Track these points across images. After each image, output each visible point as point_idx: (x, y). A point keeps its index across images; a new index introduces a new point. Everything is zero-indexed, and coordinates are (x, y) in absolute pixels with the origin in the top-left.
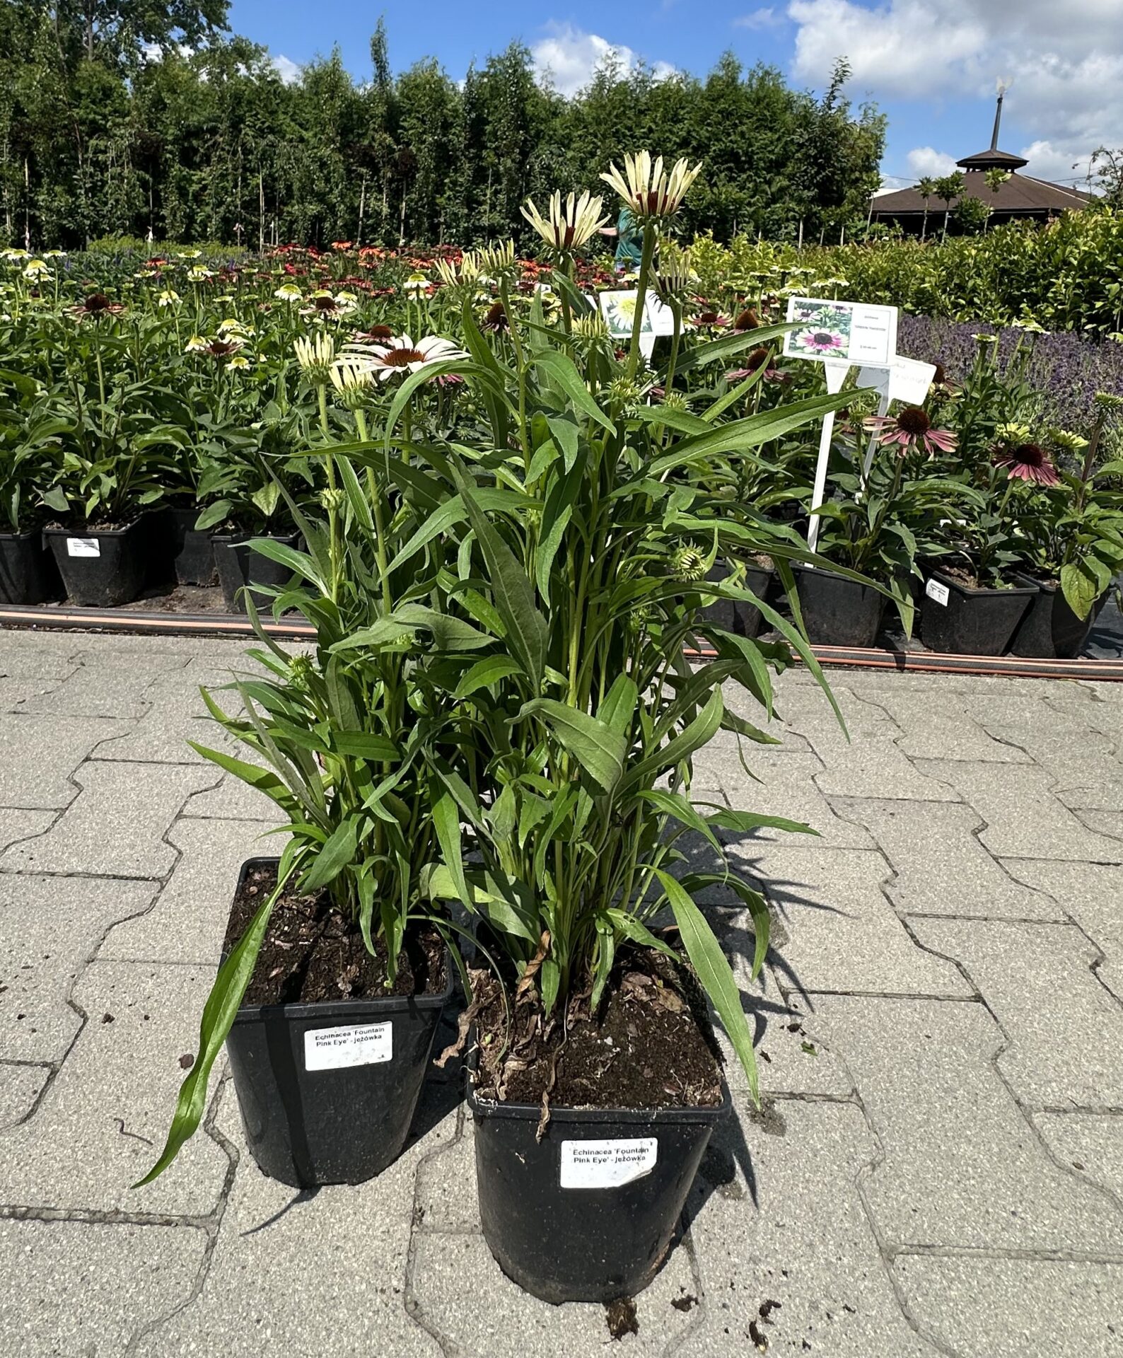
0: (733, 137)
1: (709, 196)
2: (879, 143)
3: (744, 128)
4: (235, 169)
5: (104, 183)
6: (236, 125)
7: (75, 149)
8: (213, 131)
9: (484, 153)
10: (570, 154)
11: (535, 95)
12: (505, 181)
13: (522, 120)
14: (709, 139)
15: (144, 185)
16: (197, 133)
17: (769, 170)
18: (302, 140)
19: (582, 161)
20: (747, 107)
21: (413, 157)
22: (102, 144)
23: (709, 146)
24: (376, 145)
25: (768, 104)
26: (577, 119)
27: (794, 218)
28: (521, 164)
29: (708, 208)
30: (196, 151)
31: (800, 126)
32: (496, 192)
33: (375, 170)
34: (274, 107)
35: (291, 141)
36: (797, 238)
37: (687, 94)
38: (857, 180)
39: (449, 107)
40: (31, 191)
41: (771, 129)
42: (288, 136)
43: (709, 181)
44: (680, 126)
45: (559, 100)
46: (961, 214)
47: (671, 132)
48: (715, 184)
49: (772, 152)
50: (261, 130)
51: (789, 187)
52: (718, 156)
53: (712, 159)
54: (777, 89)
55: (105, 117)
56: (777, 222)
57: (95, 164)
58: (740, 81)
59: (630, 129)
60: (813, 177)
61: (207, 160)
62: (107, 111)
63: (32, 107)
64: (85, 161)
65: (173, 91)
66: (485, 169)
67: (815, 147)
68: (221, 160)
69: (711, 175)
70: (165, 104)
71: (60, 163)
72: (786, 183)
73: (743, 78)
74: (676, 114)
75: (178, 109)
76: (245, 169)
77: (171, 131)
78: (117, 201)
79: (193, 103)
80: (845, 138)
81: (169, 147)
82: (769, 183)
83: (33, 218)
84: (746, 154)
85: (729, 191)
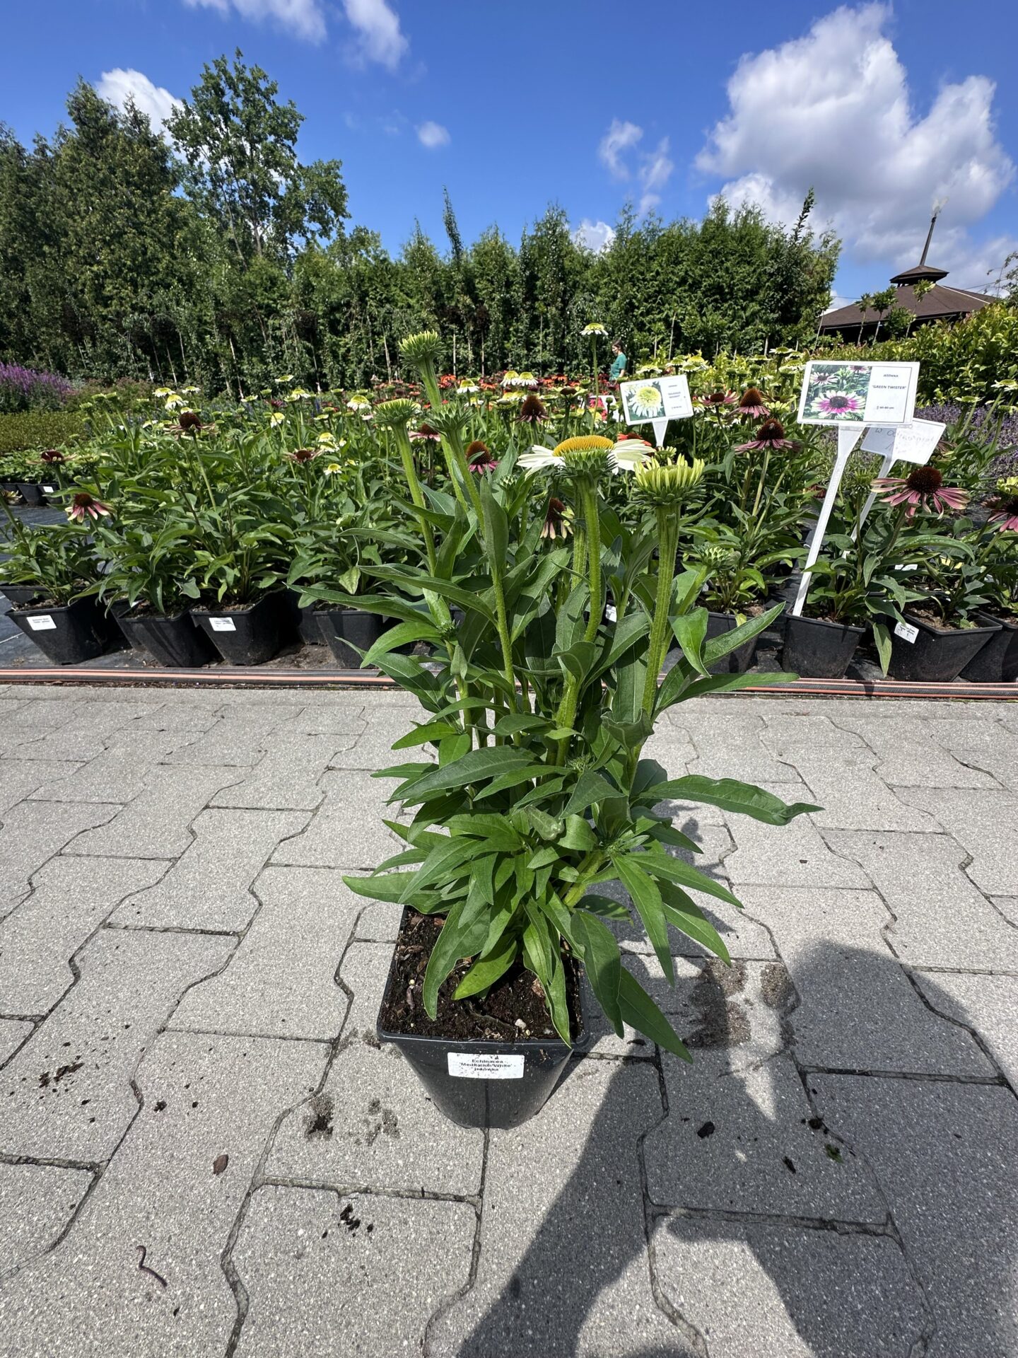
0: (719, 273)
1: (699, 325)
2: (832, 267)
3: (728, 264)
4: (367, 333)
5: (283, 352)
6: (362, 300)
7: (259, 328)
8: (348, 305)
9: (537, 304)
10: (598, 299)
11: (571, 252)
12: (552, 326)
13: (562, 275)
14: (701, 276)
15: (309, 351)
16: (335, 308)
17: (744, 298)
18: (409, 306)
19: (607, 304)
20: (732, 245)
21: (486, 312)
22: (277, 322)
23: (701, 283)
24: (460, 305)
25: (748, 241)
27: (762, 337)
28: (563, 310)
29: (698, 334)
30: (339, 322)
31: (772, 258)
32: (546, 335)
33: (462, 326)
34: (387, 281)
35: (402, 307)
37: (686, 239)
38: (812, 300)
39: (510, 268)
40: (238, 363)
41: (749, 263)
42: (400, 304)
43: (700, 312)
44: (680, 267)
45: (590, 254)
46: (890, 323)
47: (673, 273)
48: (704, 314)
49: (747, 283)
50: (380, 301)
51: (759, 311)
52: (708, 290)
53: (703, 293)
54: (756, 227)
56: (749, 342)
57: (275, 338)
58: (728, 223)
59: (642, 274)
60: (779, 301)
61: (347, 328)
62: (275, 296)
63: (225, 298)
64: (268, 336)
65: (317, 275)
66: (536, 317)
67: (782, 276)
68: (356, 327)
69: (701, 307)
70: (313, 287)
71: (252, 340)
72: (757, 308)
73: (730, 218)
74: (677, 257)
75: (322, 290)
76: (374, 333)
77: (320, 308)
78: (294, 365)
79: (332, 284)
80: (806, 265)
81: (321, 321)
82: (744, 309)
83: (243, 382)
84: (729, 287)
85: (714, 319)
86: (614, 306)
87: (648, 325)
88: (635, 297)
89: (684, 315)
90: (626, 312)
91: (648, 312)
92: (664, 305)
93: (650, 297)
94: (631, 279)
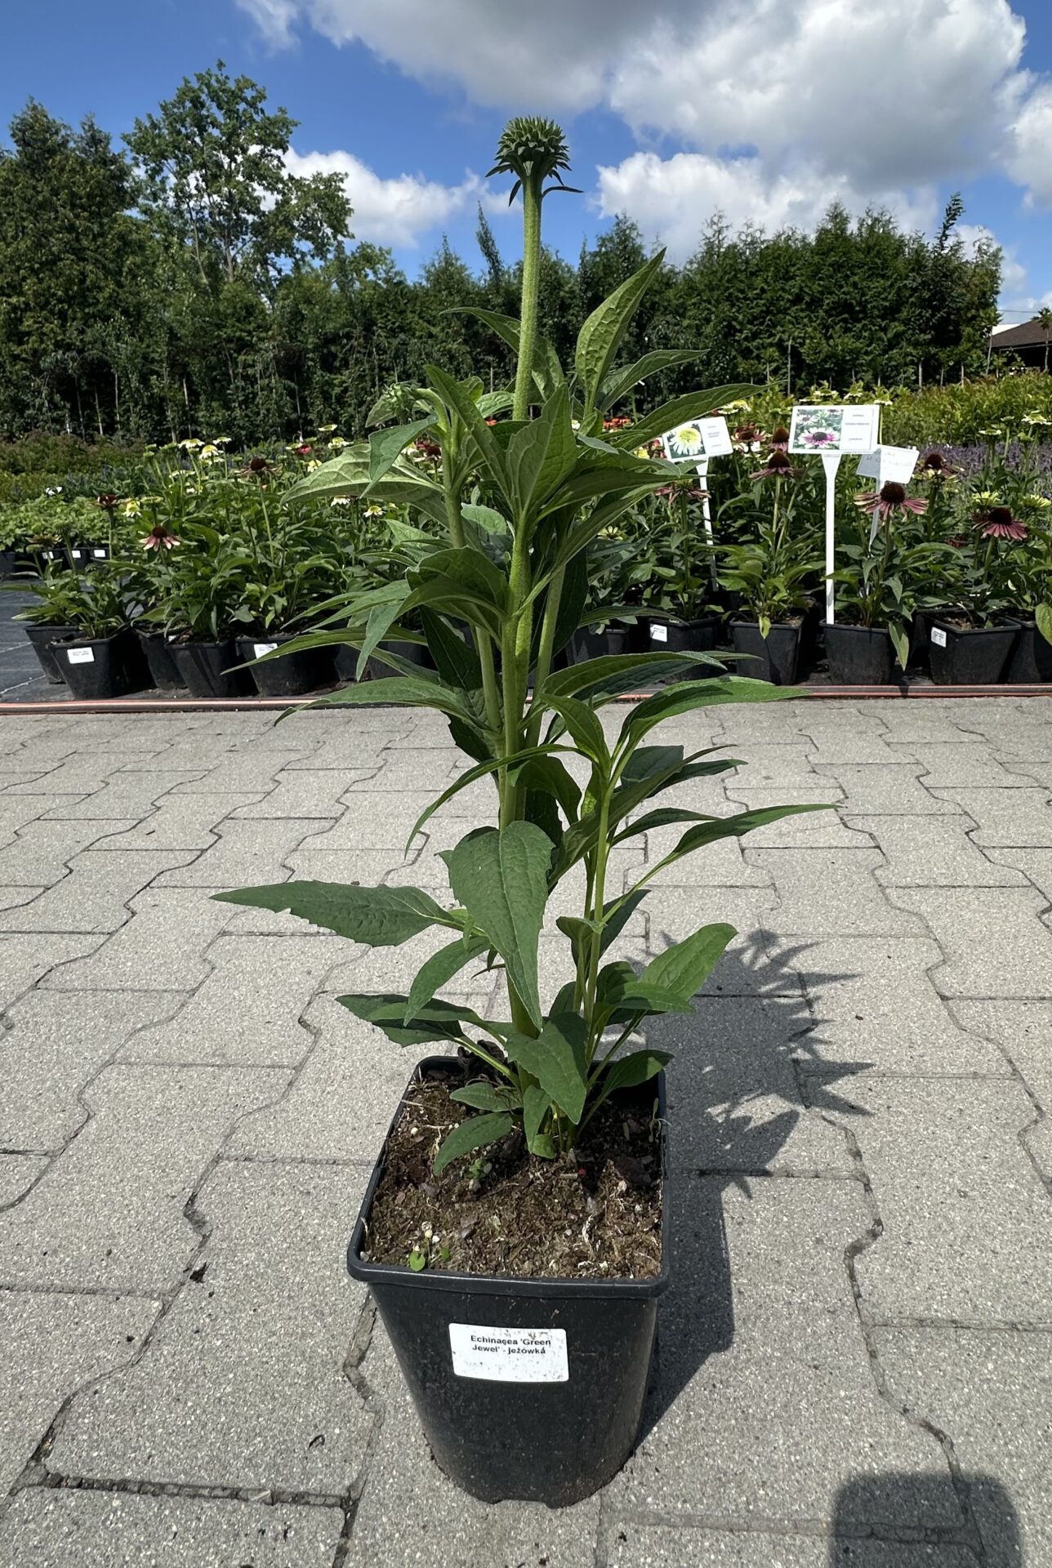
0: (845, 289)
1: (825, 349)
3: (856, 278)
4: (372, 369)
5: (255, 395)
6: (368, 328)
7: (226, 365)
8: (348, 336)
10: (686, 322)
14: (822, 293)
15: (291, 393)
16: (333, 339)
17: (883, 318)
18: (431, 336)
19: (698, 327)
20: (857, 256)
22: (250, 358)
23: (822, 300)
25: (878, 252)
26: (691, 288)
27: (912, 363)
29: (825, 361)
30: (335, 356)
31: (913, 270)
35: (421, 337)
36: (916, 381)
37: (797, 251)
38: (974, 318)
39: (567, 289)
40: (191, 409)
41: (883, 277)
42: (418, 334)
43: (825, 335)
44: (792, 283)
45: (671, 271)
47: (783, 290)
48: (831, 337)
49: (885, 299)
50: (392, 330)
51: (904, 332)
52: (832, 309)
53: (826, 312)
54: (887, 235)
55: (249, 333)
56: (896, 368)
57: (246, 378)
58: (849, 232)
59: (742, 292)
60: (929, 320)
61: (345, 364)
62: (251, 327)
63: (183, 332)
64: (236, 375)
65: (308, 302)
67: (929, 290)
68: (357, 361)
69: (827, 328)
70: (303, 315)
71: (214, 380)
72: (902, 328)
73: (852, 227)
74: (787, 272)
75: (315, 319)
76: (381, 369)
77: (310, 340)
78: (268, 410)
79: (328, 311)
80: (960, 278)
81: (310, 355)
82: (884, 330)
84: (860, 303)
85: (844, 342)
86: (708, 329)
87: (756, 352)
88: (735, 319)
89: (804, 338)
90: (725, 337)
91: (755, 336)
92: (775, 327)
93: (755, 318)
94: (728, 298)
